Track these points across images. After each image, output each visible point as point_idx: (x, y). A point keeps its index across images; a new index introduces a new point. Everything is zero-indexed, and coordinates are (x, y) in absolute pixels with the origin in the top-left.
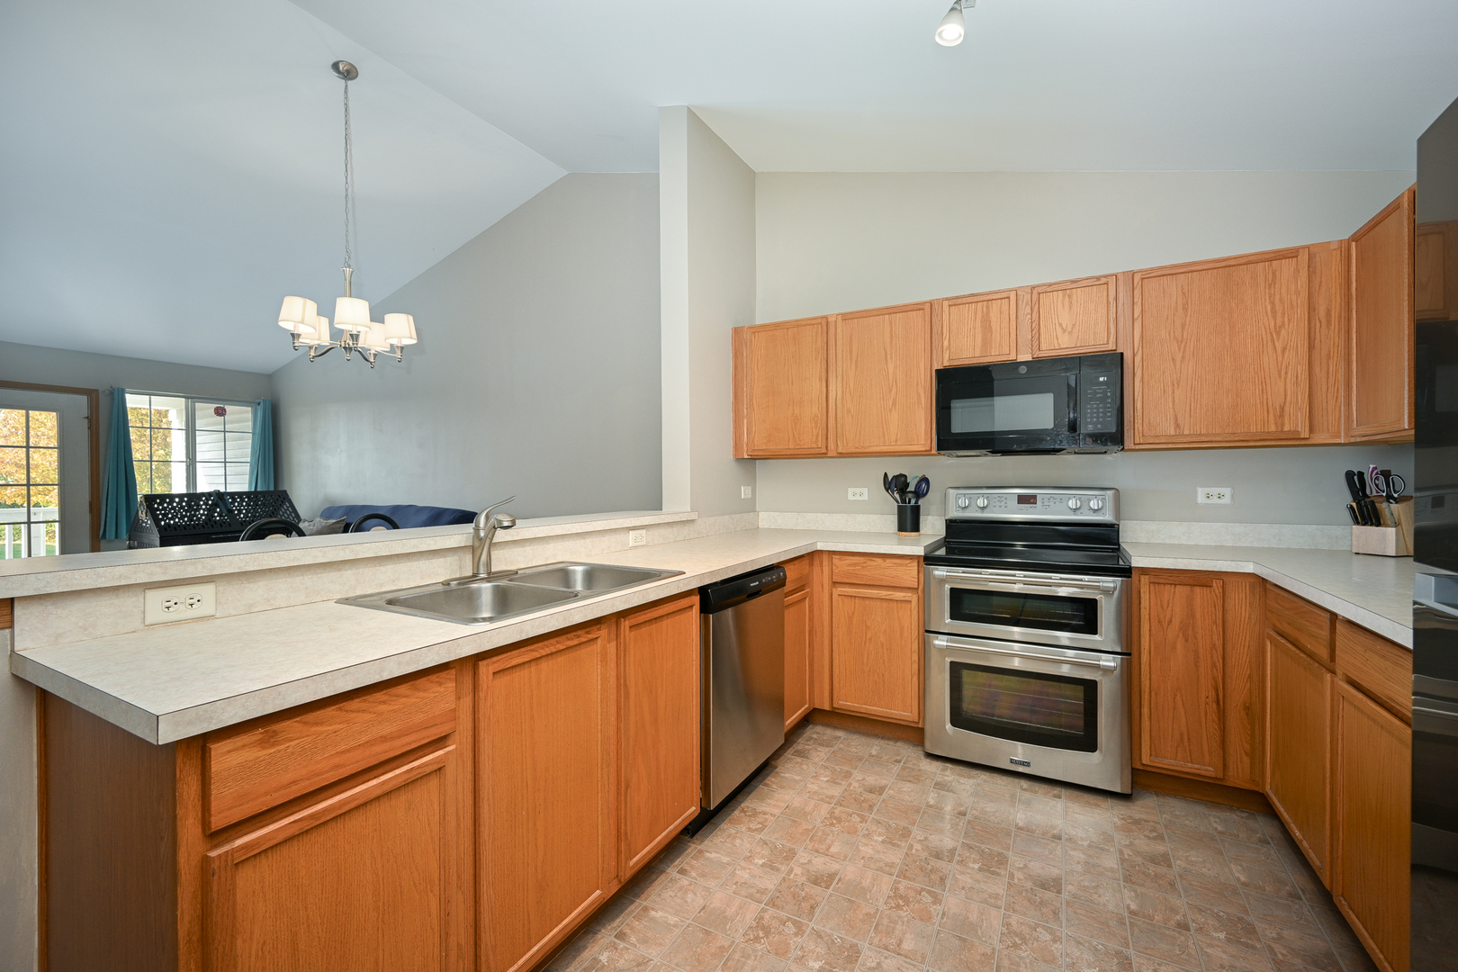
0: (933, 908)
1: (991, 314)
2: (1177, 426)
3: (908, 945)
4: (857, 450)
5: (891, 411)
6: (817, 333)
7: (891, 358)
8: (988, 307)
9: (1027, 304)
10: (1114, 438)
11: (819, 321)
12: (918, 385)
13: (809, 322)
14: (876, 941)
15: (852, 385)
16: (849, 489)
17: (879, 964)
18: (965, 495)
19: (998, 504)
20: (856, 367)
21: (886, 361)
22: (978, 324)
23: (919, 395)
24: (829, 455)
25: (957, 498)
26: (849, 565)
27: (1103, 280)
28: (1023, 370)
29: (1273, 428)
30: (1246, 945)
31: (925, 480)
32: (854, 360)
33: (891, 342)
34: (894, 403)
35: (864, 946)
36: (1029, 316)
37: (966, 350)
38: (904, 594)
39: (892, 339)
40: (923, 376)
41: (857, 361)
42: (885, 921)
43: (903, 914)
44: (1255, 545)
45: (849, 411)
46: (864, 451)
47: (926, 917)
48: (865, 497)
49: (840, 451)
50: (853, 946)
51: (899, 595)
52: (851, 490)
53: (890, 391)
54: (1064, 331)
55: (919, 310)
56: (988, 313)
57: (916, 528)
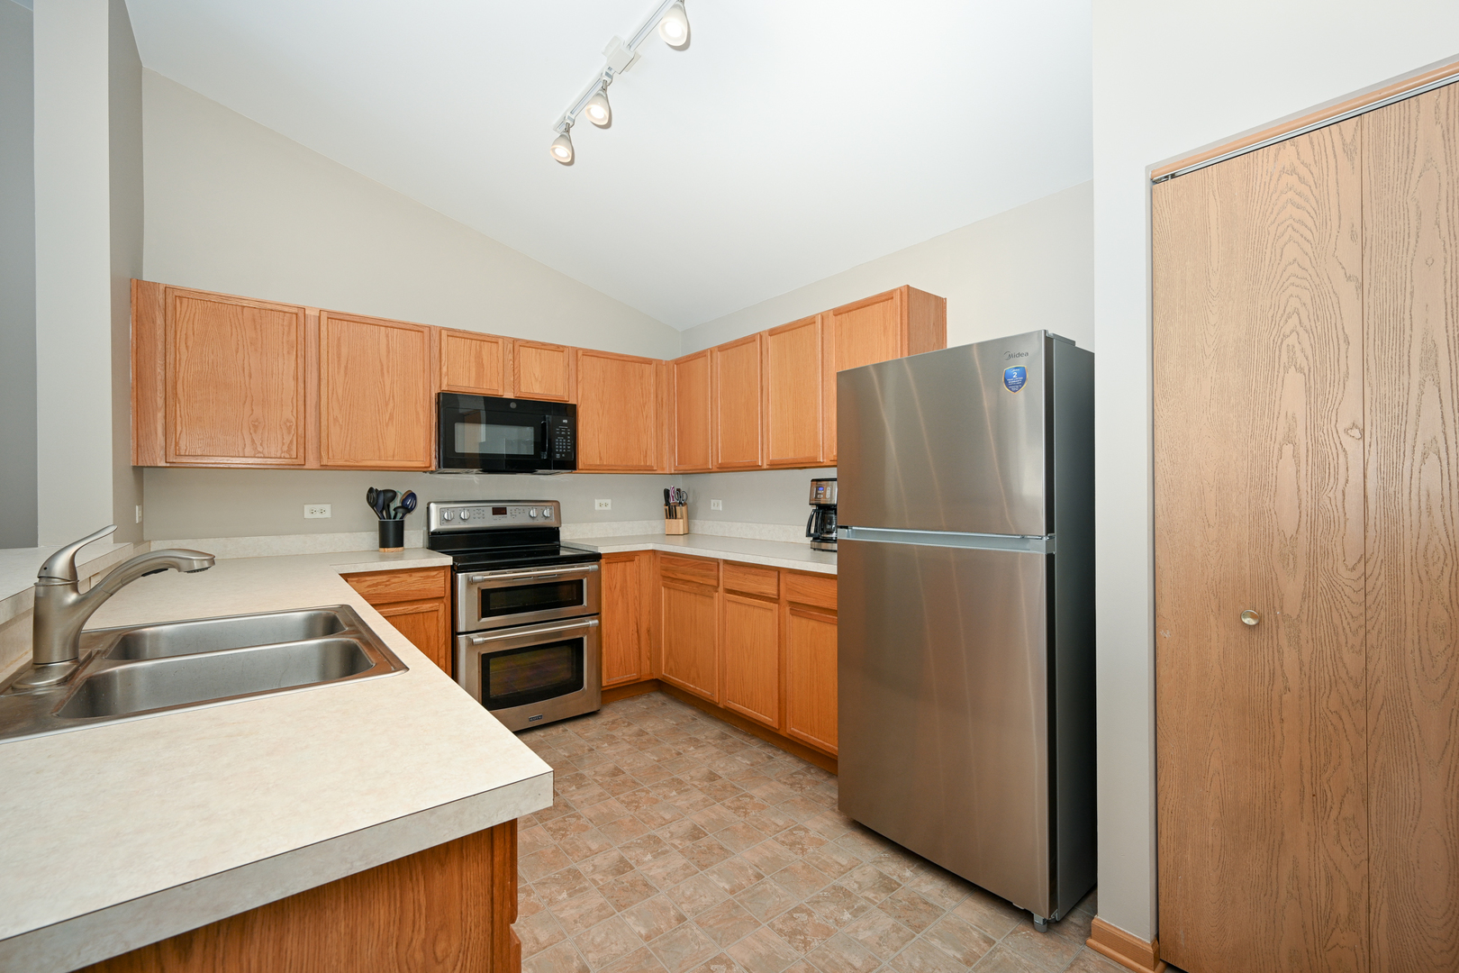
0: (581, 821)
1: (484, 353)
2: (601, 459)
3: (594, 846)
4: (348, 464)
5: (387, 425)
6: (290, 325)
7: (388, 372)
8: (480, 347)
9: (510, 351)
10: (569, 464)
11: (295, 310)
12: (416, 403)
13: (279, 308)
14: (576, 858)
15: (340, 392)
16: (306, 506)
17: (593, 865)
18: (448, 508)
19: (477, 515)
20: (346, 374)
21: (382, 374)
22: (473, 359)
23: (417, 413)
24: (305, 467)
25: (441, 512)
26: (369, 586)
27: (561, 349)
28: (513, 405)
29: (642, 464)
30: (701, 746)
31: (412, 495)
32: (343, 366)
33: (388, 356)
34: (391, 418)
35: (574, 865)
36: (511, 362)
37: (465, 380)
38: (431, 605)
39: (389, 352)
40: (421, 395)
41: (346, 367)
42: (568, 847)
43: (572, 836)
44: (623, 535)
45: (336, 420)
46: (356, 464)
47: (585, 828)
48: (327, 514)
49: (325, 462)
50: (569, 871)
51: (426, 607)
52: (307, 508)
53: (387, 405)
54: (537, 380)
55: (418, 331)
56: (481, 351)
57: (399, 542)
